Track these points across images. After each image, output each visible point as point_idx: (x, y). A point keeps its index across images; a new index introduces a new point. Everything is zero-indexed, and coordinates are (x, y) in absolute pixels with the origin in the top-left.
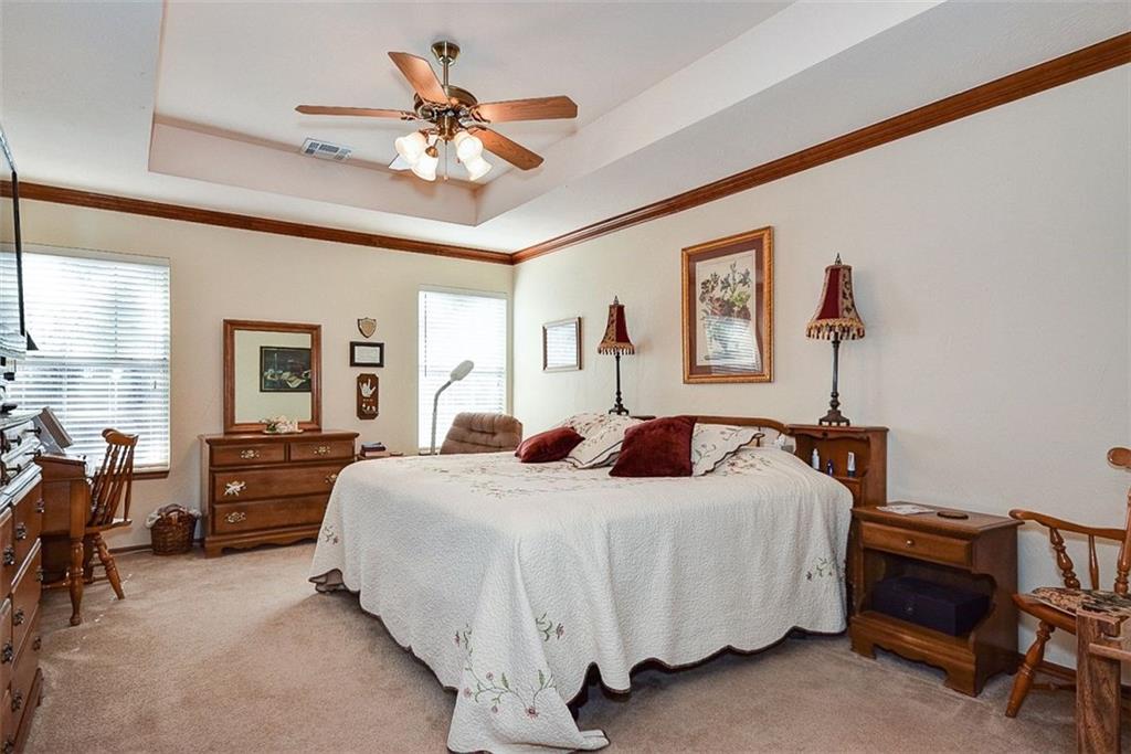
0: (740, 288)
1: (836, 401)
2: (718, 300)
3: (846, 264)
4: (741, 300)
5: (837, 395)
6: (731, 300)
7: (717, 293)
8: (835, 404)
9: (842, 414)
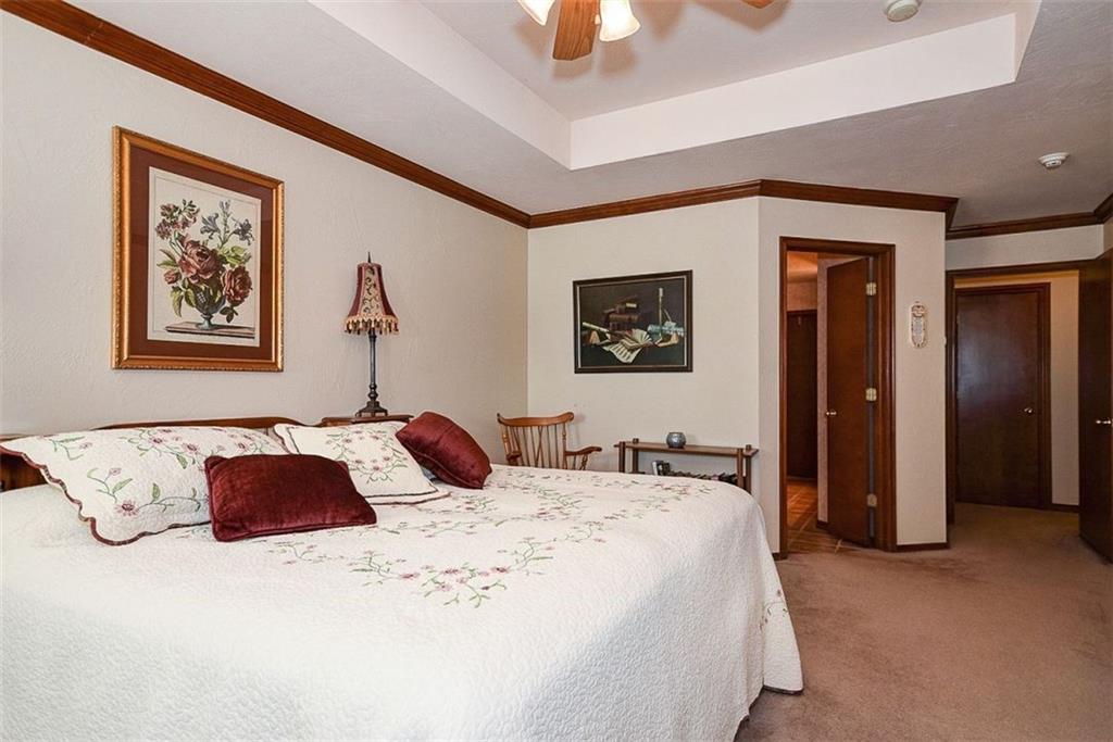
0: (235, 241)
1: (375, 393)
2: (195, 244)
3: (376, 262)
4: (236, 257)
5: (375, 387)
6: (220, 253)
7: (194, 232)
8: (374, 395)
9: (381, 405)
